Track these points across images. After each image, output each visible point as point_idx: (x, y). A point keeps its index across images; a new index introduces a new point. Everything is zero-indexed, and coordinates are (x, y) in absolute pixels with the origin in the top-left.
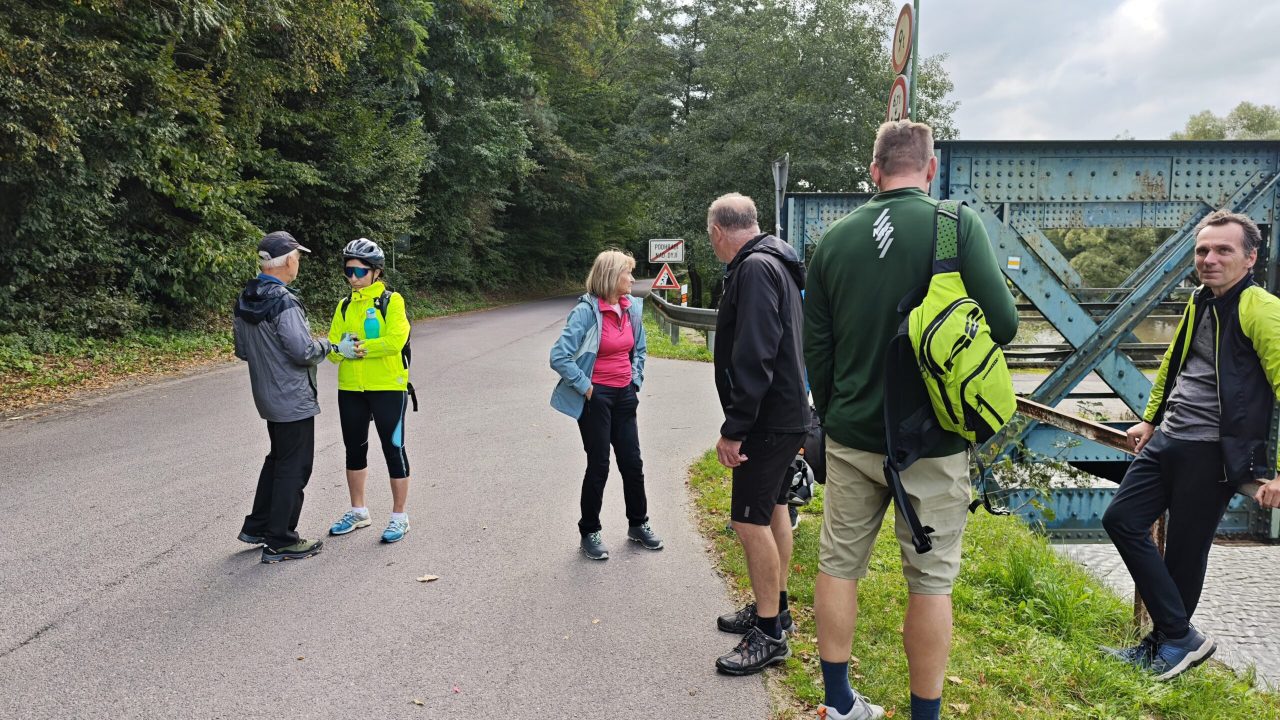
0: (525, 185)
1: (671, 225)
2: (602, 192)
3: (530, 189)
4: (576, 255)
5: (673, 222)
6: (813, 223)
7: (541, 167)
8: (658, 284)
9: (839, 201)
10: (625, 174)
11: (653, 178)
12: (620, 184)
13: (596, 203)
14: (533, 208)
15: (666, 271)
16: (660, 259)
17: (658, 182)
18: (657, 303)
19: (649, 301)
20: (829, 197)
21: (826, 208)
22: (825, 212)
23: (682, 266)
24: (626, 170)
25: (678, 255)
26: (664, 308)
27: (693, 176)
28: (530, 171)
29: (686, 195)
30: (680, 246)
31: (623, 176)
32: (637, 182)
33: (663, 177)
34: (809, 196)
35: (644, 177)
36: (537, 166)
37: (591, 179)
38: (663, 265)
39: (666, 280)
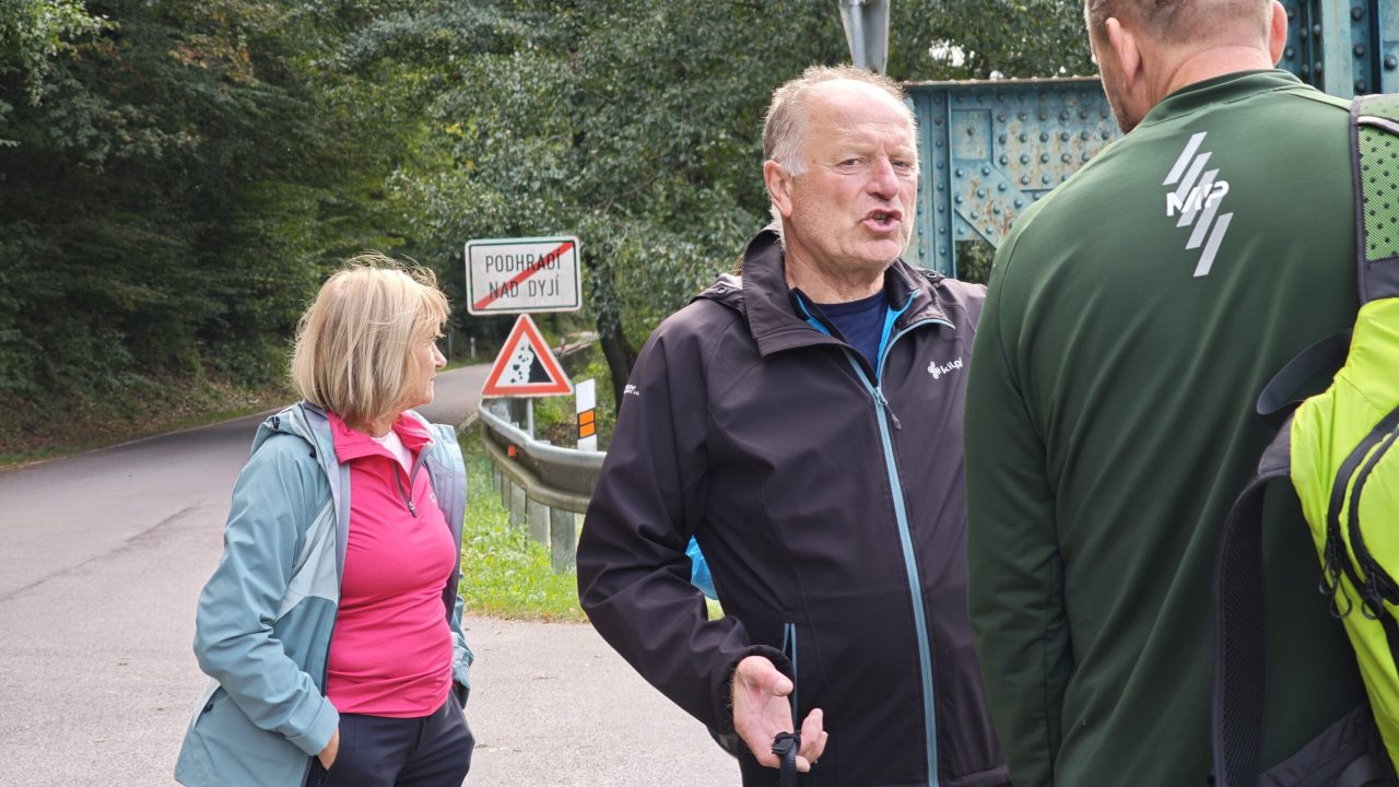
0: (47, 79)
1: (533, 196)
2: (305, 96)
3: (67, 93)
4: (229, 300)
5: (536, 185)
6: (976, 176)
7: (97, 23)
8: (504, 381)
9: (1051, 103)
10: (381, 38)
11: (470, 49)
12: (365, 68)
13: (287, 132)
14: (76, 154)
15: (525, 340)
16: (502, 305)
17: (487, 61)
18: (502, 443)
19: (478, 436)
20: (1022, 92)
21: (1012, 127)
22: (1011, 139)
23: (576, 320)
24: (385, 26)
25: (563, 286)
26: (522, 458)
27: (596, 38)
28: (64, 36)
29: (579, 99)
30: (567, 258)
31: (372, 45)
32: (418, 61)
33: (504, 46)
34: (961, 93)
35: (442, 47)
36: (86, 21)
37: (266, 54)
38: (511, 319)
39: (526, 369)
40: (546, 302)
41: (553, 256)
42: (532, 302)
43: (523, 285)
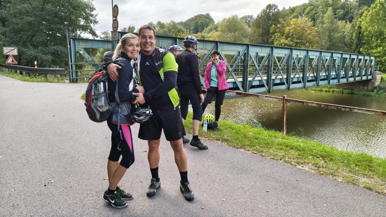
6: (77, 46)
8: (8, 62)
9: (84, 41)
20: (81, 39)
22: (80, 43)
23: (17, 56)
25: (15, 52)
30: (16, 50)
34: (76, 39)
38: (9, 55)
39: (11, 61)
40: (13, 54)
41: (14, 49)
42: (12, 54)
43: (10, 52)
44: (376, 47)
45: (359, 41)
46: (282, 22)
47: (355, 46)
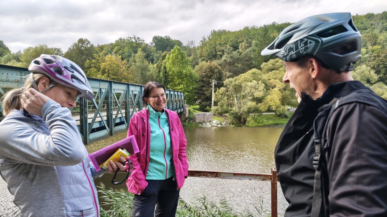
44: (179, 84)
45: (166, 79)
46: (96, 57)
47: (163, 83)
